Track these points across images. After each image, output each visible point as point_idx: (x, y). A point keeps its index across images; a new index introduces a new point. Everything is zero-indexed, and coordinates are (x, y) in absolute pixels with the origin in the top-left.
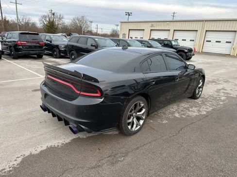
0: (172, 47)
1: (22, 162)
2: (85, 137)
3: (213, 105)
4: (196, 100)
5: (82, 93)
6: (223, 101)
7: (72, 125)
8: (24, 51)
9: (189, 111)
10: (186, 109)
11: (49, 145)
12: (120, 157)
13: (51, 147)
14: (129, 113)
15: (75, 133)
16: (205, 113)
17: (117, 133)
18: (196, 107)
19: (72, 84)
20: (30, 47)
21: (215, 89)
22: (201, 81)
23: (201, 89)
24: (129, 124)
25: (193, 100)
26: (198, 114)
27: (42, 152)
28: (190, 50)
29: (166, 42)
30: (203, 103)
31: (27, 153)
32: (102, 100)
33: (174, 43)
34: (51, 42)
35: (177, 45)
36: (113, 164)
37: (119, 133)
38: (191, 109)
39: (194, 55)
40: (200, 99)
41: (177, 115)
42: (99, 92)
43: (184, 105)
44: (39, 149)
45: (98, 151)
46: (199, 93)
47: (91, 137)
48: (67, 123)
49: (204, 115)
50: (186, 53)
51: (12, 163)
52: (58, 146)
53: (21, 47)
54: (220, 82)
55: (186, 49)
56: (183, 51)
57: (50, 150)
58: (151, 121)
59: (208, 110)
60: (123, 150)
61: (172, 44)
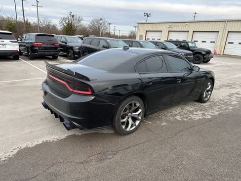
0: (188, 49)
1: (18, 153)
2: (80, 134)
3: (221, 110)
4: (203, 104)
6: (234, 105)
7: (66, 121)
8: (40, 52)
9: (193, 114)
10: (190, 113)
11: (45, 139)
12: (110, 155)
13: (47, 142)
14: (122, 113)
15: (68, 129)
16: (209, 117)
17: (112, 132)
18: (201, 110)
20: (46, 48)
21: (228, 94)
22: (209, 84)
23: (210, 93)
24: (123, 123)
25: (200, 104)
26: (201, 118)
27: (37, 145)
28: (209, 52)
29: (183, 44)
30: (211, 107)
31: (23, 146)
32: (93, 98)
33: (190, 45)
34: (66, 43)
35: (194, 47)
36: (101, 161)
37: (115, 132)
38: (195, 113)
39: (212, 57)
40: (208, 103)
41: (178, 118)
42: (90, 90)
43: (189, 108)
44: (35, 143)
45: (89, 148)
46: (206, 97)
47: (86, 134)
48: (62, 120)
49: (208, 119)
50: (204, 55)
51: (8, 154)
52: (53, 141)
53: (37, 48)
54: (235, 86)
55: (204, 51)
56: (200, 53)
57: (45, 144)
58: (150, 123)
59: (213, 114)
60: (114, 149)
61: (188, 46)
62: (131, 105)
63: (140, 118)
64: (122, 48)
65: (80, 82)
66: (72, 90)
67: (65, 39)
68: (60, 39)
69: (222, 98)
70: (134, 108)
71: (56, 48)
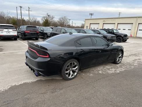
0: (113, 33)
1: (10, 88)
2: (44, 79)
3: (127, 68)
4: (117, 65)
5: (40, 56)
6: (135, 66)
7: (36, 72)
8: (28, 36)
9: (109, 70)
10: (108, 69)
12: (58, 90)
13: (26, 83)
14: (66, 68)
15: (37, 76)
16: (118, 72)
17: (62, 79)
18: (114, 68)
19: (36, 51)
20: (32, 34)
21: (133, 59)
22: (120, 53)
23: (121, 59)
24: (67, 74)
25: (115, 65)
26: (113, 72)
27: (21, 85)
28: (126, 36)
29: (111, 31)
30: (121, 67)
31: (13, 85)
33: (115, 31)
35: (117, 33)
37: (63, 79)
38: (111, 69)
39: (128, 38)
40: (120, 64)
41: (100, 72)
42: (48, 55)
43: (108, 67)
44: (20, 83)
45: (48, 86)
46: (119, 61)
47: (47, 80)
48: (34, 71)
49: (118, 73)
50: (123, 37)
51: (5, 88)
52: (29, 82)
53: (27, 34)
55: (123, 35)
56: (121, 36)
57: (25, 84)
58: (84, 74)
59: (121, 70)
60: (61, 87)
61: (114, 32)
62: (71, 64)
63: (77, 71)
64: (69, 34)
65: (43, 51)
66: (39, 55)
67: (43, 29)
68: (40, 29)
69: (129, 62)
70: (73, 65)
71: (37, 34)
